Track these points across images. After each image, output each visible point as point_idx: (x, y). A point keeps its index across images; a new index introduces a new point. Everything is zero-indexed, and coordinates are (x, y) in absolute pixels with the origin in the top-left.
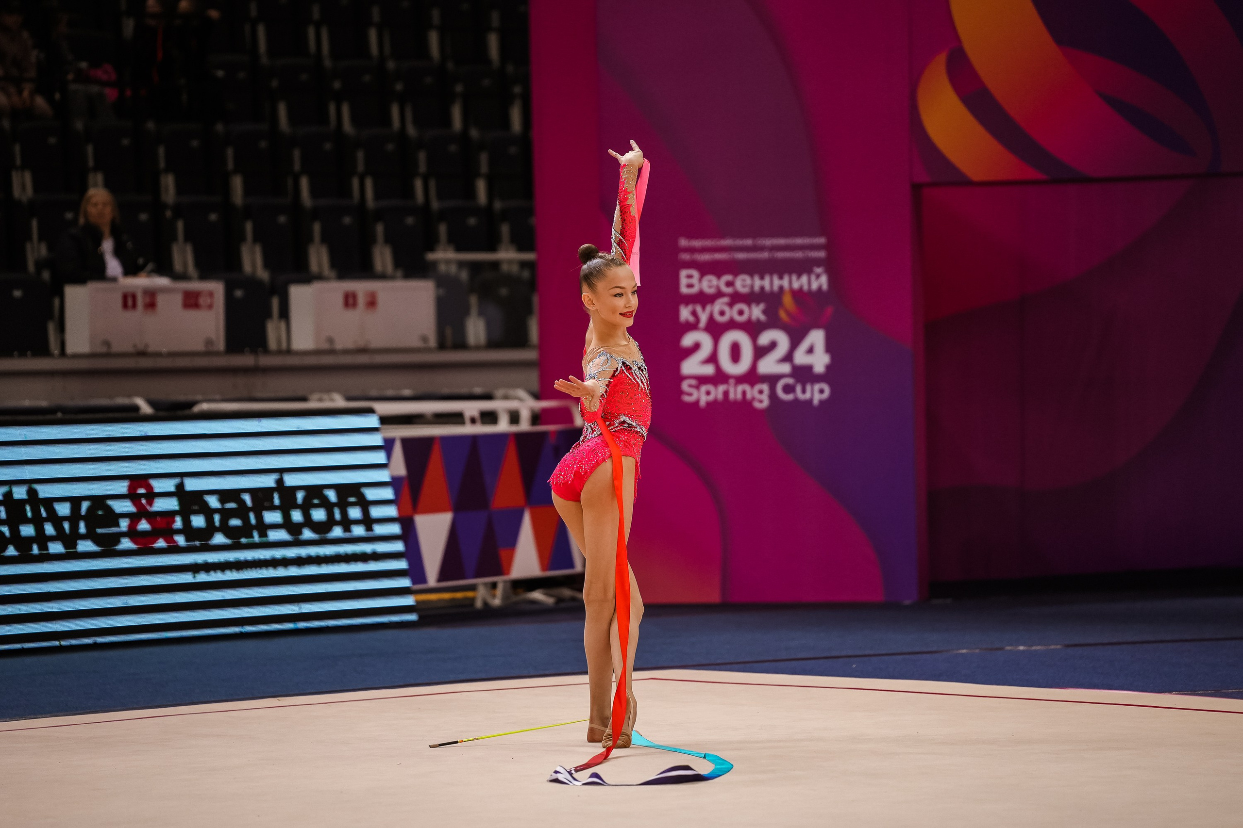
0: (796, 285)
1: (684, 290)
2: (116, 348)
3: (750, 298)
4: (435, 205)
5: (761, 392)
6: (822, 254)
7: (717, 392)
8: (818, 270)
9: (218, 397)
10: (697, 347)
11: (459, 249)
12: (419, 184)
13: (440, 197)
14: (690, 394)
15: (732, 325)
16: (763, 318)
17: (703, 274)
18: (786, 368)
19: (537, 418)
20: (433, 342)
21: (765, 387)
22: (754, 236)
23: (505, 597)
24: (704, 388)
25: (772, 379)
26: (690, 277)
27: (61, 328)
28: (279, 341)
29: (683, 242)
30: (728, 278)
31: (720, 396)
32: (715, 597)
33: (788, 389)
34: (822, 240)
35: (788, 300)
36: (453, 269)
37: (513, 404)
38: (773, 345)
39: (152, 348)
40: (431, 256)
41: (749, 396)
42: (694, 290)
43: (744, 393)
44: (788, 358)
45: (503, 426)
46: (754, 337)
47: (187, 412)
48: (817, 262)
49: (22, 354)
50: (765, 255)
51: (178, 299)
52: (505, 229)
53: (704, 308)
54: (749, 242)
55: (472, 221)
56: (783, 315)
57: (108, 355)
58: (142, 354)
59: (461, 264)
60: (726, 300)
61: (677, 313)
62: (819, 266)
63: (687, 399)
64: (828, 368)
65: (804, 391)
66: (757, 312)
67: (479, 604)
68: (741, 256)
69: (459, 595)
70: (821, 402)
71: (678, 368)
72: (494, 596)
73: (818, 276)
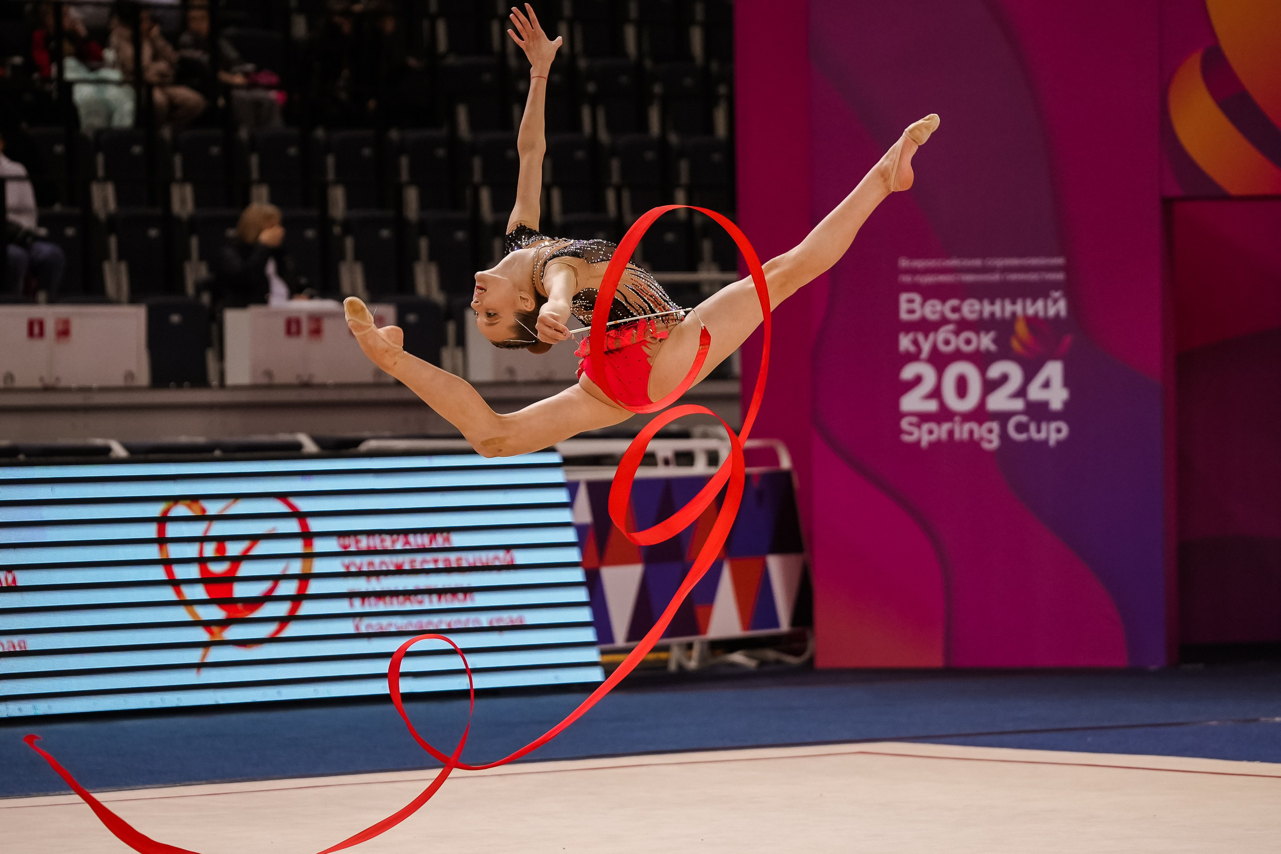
0: (1030, 311)
1: (904, 316)
2: (281, 378)
3: (979, 326)
4: (628, 220)
6: (1060, 276)
7: (941, 431)
8: (1056, 294)
9: (387, 433)
10: (918, 380)
11: (657, 269)
12: (611, 196)
13: (634, 211)
14: (911, 434)
15: (958, 356)
16: (993, 347)
17: (925, 299)
18: (1018, 404)
21: (995, 426)
22: (983, 256)
23: (702, 659)
24: (926, 427)
25: (1003, 417)
26: (911, 301)
27: (221, 356)
29: (904, 263)
30: (954, 302)
31: (944, 436)
32: (936, 660)
33: (1021, 428)
34: (1060, 261)
35: (1021, 328)
37: (711, 444)
38: (1004, 378)
39: (318, 379)
41: (976, 436)
42: (916, 316)
43: (971, 432)
44: (1021, 393)
45: (700, 468)
46: (983, 369)
47: (352, 451)
48: (1055, 286)
49: (180, 386)
50: (996, 277)
52: (707, 246)
53: (926, 336)
54: (977, 262)
55: (668, 238)
56: (1015, 345)
57: (270, 387)
58: (306, 385)
61: (896, 342)
62: (1056, 290)
63: (906, 438)
64: (1067, 404)
65: (1039, 431)
66: (986, 341)
67: (673, 667)
68: (969, 278)
70: (1057, 442)
71: (897, 404)
72: (690, 658)
73: (1055, 301)
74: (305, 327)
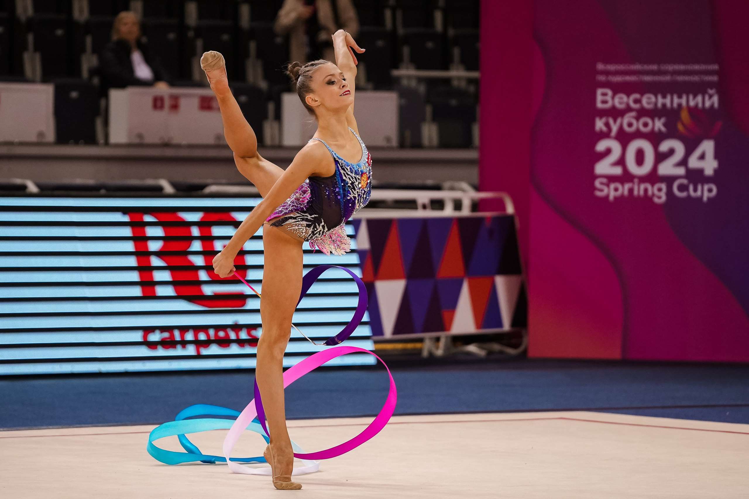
0: (692, 103)
1: (599, 105)
2: (149, 139)
3: (654, 113)
4: (401, 31)
5: (660, 190)
6: (715, 78)
7: (624, 189)
8: (711, 92)
9: (224, 181)
10: (608, 151)
11: (419, 67)
12: (388, 14)
13: (405, 25)
14: (601, 190)
15: (638, 135)
16: (663, 129)
17: (615, 94)
18: (681, 171)
19: (476, 206)
20: (395, 142)
21: (664, 186)
22: (659, 63)
23: (447, 349)
24: (612, 186)
25: (669, 180)
26: (604, 94)
27: (106, 123)
28: (272, 138)
29: (600, 66)
30: (637, 96)
31: (626, 193)
32: (616, 354)
33: (682, 188)
34: (716, 67)
35: (685, 116)
36: (413, 84)
37: (457, 194)
38: (671, 152)
39: (175, 141)
40: (396, 73)
41: (650, 193)
42: (609, 105)
43: (646, 190)
44: (683, 162)
45: (448, 212)
46: (656, 146)
47: (199, 193)
48: (711, 85)
49: (76, 143)
50: (668, 78)
51: (195, 102)
52: (456, 52)
53: (615, 121)
54: (655, 67)
55: (430, 45)
56: (680, 127)
57: (141, 145)
58: (166, 145)
59: (420, 80)
60: (634, 114)
61: (593, 124)
62: (711, 89)
63: (598, 194)
64: (716, 171)
65: (695, 190)
66: (659, 125)
67: (425, 354)
68: (647, 78)
69: (410, 346)
70: (709, 199)
71: (592, 169)
72: (437, 348)
73: (711, 97)
74: (167, 103)
